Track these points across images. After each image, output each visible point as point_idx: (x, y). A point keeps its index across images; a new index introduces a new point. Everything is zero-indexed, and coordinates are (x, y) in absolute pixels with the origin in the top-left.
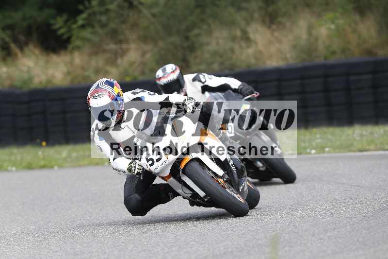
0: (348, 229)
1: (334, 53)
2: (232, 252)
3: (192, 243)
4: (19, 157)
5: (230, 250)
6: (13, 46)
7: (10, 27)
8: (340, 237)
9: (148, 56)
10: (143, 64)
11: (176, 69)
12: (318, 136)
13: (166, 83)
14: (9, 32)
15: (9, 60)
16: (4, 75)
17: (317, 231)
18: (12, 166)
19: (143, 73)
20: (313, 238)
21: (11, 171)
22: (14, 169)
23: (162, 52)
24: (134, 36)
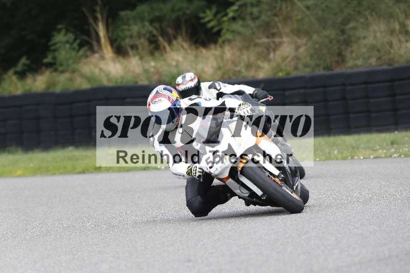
7: (158, 20)
10: (297, 58)
11: (194, 78)
13: (183, 89)
14: (157, 25)
16: (152, 70)
19: (296, 68)
23: (317, 46)
24: (287, 30)
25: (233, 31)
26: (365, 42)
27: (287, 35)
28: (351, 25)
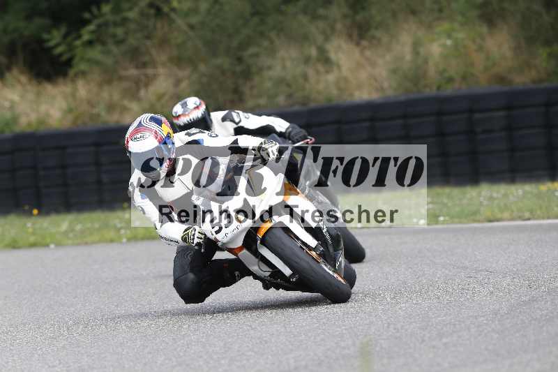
1: (450, 80)
9: (184, 85)
11: (201, 104)
23: (205, 80)
24: (163, 58)
25: (89, 60)
26: (271, 73)
27: (164, 65)
28: (252, 50)
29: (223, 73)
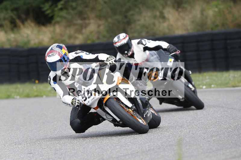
0: (226, 136)
1: (217, 26)
2: (154, 149)
3: (129, 143)
4: (21, 90)
5: (152, 148)
6: (18, 21)
7: (16, 9)
8: (220, 140)
9: (102, 28)
11: (126, 36)
12: (207, 77)
14: (15, 12)
15: (15, 30)
16: (12, 39)
17: (206, 136)
18: (17, 96)
19: (98, 38)
20: (204, 141)
21: (17, 98)
22: (18, 97)
23: (110, 25)
26: (139, 23)
27: (93, 18)
29: (119, 22)
